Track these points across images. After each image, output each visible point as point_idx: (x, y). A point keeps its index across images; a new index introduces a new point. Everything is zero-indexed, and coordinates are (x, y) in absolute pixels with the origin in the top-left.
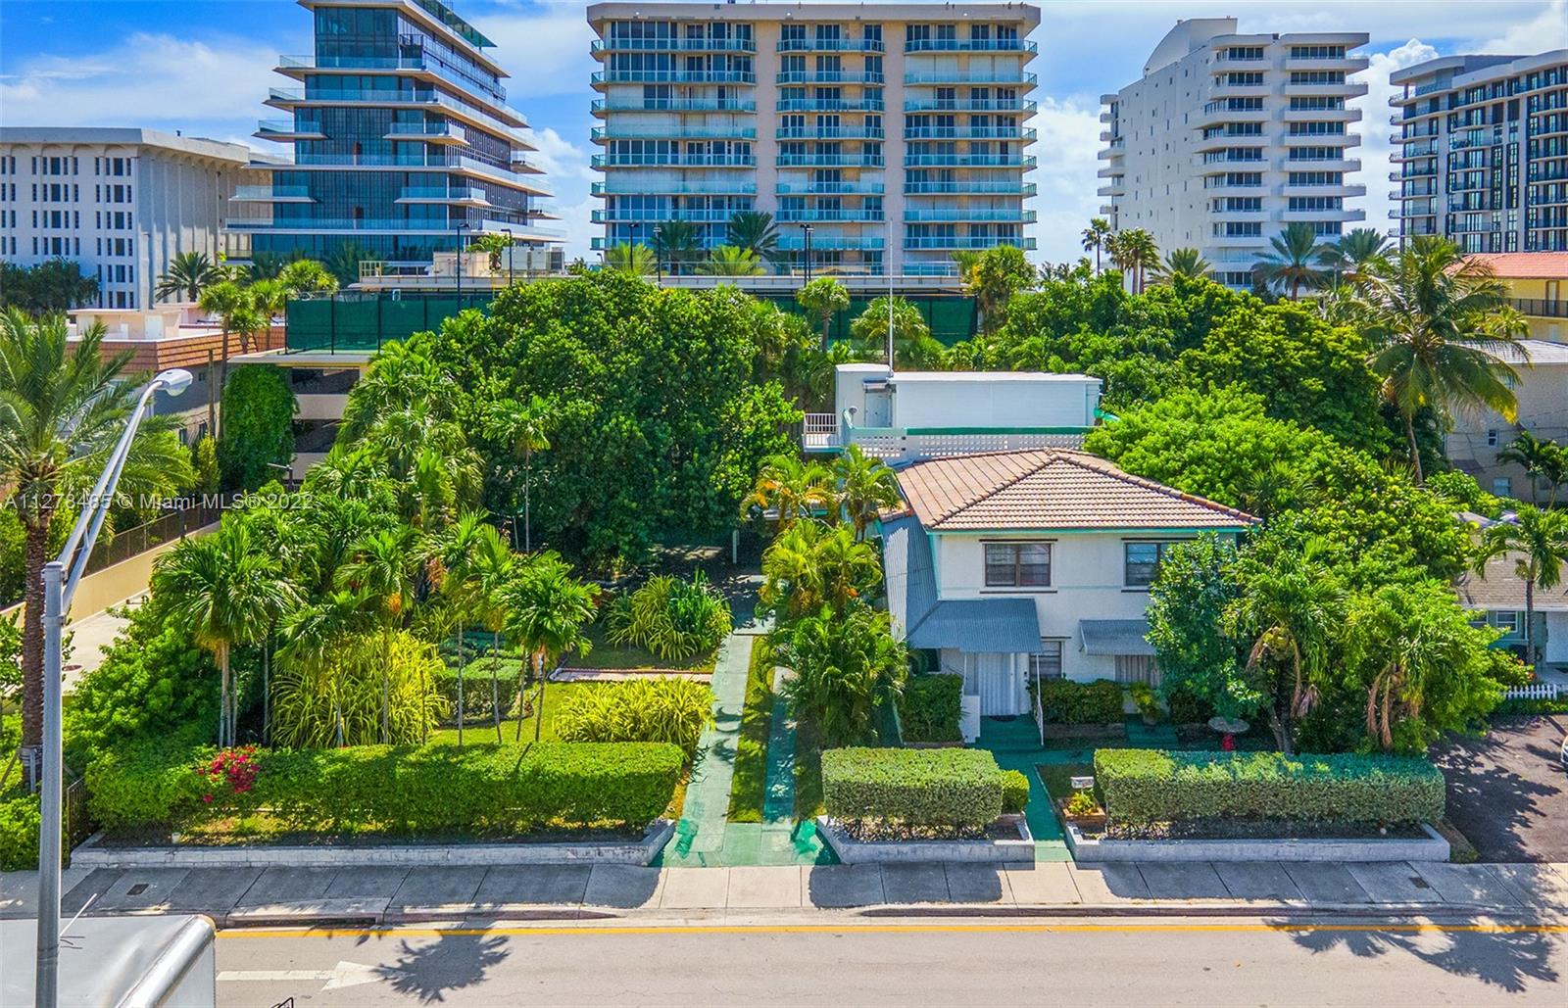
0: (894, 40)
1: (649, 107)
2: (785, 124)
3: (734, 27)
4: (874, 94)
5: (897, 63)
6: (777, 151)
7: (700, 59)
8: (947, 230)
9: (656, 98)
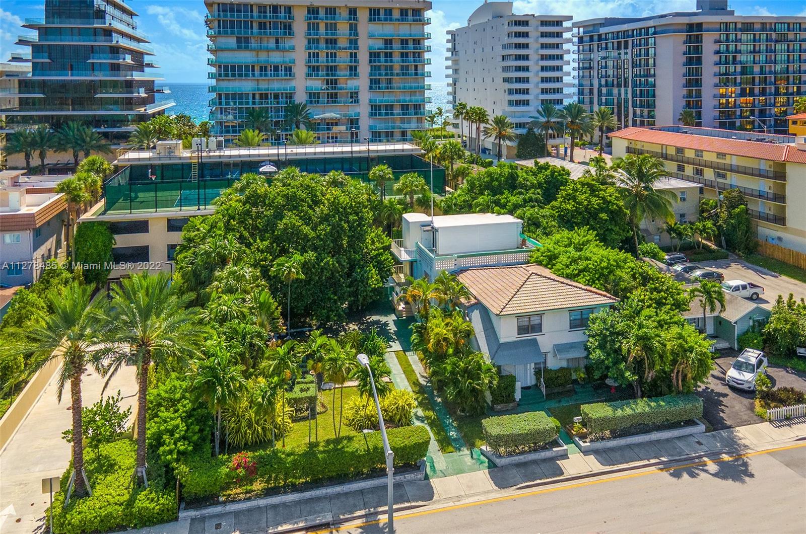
0: (363, 16)
1: (239, 48)
2: (310, 57)
3: (283, 9)
4: (354, 43)
5: (365, 27)
6: (305, 70)
7: (265, 23)
8: (389, 108)
9: (243, 43)
